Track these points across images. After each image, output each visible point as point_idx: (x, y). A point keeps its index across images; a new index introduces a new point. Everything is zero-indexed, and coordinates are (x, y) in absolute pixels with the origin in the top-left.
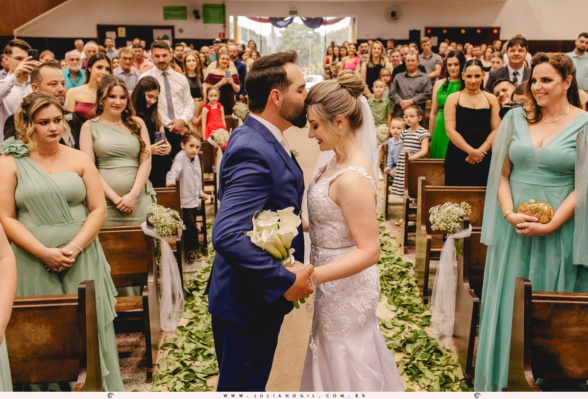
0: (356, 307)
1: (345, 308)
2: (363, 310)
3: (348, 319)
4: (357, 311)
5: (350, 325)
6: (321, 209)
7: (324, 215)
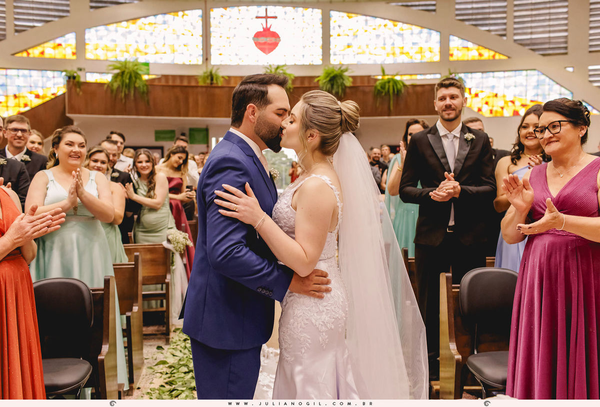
0: (317, 324)
1: (305, 324)
2: (324, 328)
3: (309, 337)
4: (318, 328)
5: (309, 344)
6: (285, 221)
7: (287, 227)
